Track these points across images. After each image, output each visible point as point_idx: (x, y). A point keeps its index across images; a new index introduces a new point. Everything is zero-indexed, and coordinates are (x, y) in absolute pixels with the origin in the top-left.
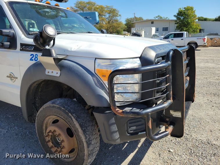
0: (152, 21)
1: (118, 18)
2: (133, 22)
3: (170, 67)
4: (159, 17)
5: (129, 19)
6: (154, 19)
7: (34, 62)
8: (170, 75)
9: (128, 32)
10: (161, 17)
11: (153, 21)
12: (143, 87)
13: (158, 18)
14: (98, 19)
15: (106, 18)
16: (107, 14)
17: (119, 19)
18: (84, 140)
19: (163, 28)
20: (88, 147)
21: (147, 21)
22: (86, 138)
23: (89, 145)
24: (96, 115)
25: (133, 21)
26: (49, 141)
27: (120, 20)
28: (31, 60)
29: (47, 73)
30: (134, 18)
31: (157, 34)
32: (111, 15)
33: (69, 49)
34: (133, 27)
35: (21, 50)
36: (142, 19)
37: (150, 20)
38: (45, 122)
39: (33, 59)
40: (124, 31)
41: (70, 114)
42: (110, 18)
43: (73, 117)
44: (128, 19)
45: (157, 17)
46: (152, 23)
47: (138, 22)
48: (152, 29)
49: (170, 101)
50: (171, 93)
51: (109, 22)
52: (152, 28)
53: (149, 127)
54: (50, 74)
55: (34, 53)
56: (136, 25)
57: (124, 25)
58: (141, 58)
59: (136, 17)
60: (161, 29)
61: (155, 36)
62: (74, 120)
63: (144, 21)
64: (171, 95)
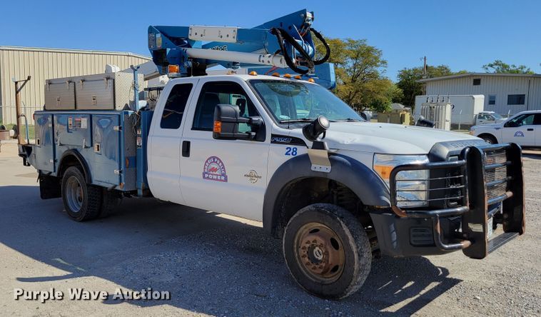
0: (475, 78)
1: (379, 70)
2: (421, 80)
3: (466, 166)
4: (500, 65)
5: (410, 70)
6: (484, 71)
7: (291, 157)
8: (465, 176)
9: (406, 104)
10: (505, 66)
11: (477, 78)
12: (432, 184)
13: (496, 67)
14: (333, 79)
15: (347, 70)
16: (350, 60)
17: (380, 72)
18: (355, 250)
19: (509, 96)
20: (360, 259)
21: (462, 76)
22: (358, 247)
23: (360, 256)
24: (373, 216)
25: (421, 78)
26: (304, 256)
27: (385, 75)
28: (287, 154)
29: (313, 169)
30: (423, 70)
31: (490, 112)
32: (360, 61)
33: (341, 142)
34: (421, 94)
35: (272, 142)
36: (448, 71)
37: (471, 75)
38: (299, 232)
39: (290, 153)
40: (395, 101)
41: (338, 218)
42: (356, 70)
43: (341, 222)
44: (405, 72)
45: (491, 66)
46: (477, 82)
47: (435, 81)
48: (474, 98)
49: (466, 208)
50: (468, 197)
51: (353, 81)
52: (474, 96)
53: (436, 231)
54: (318, 170)
55: (292, 147)
56: (429, 88)
57: (396, 87)
58: (429, 155)
59: (429, 65)
60: (502, 99)
61: (483, 118)
62: (343, 225)
63: (452, 78)
64: (468, 200)
